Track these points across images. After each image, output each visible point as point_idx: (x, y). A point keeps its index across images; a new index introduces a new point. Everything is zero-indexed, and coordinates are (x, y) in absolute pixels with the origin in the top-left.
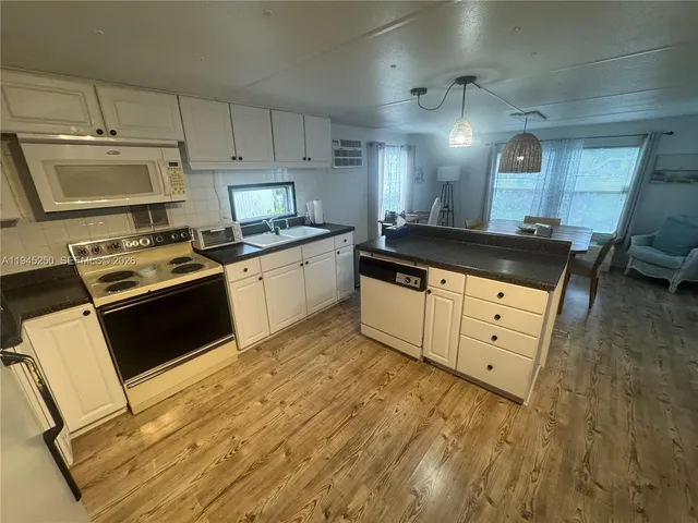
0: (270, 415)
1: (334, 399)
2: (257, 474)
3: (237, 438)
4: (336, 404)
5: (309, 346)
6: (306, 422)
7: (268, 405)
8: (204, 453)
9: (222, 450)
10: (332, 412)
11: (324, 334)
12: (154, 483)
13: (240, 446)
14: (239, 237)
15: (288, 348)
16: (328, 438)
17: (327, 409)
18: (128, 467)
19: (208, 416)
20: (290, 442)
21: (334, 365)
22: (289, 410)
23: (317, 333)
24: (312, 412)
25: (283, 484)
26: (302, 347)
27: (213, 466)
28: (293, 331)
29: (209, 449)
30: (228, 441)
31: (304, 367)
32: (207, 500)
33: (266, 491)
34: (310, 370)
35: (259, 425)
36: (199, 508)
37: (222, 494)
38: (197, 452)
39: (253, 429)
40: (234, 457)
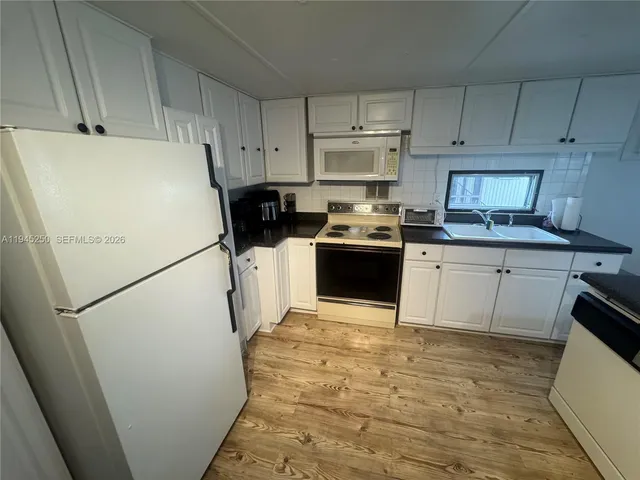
0: (379, 388)
1: (442, 433)
2: (335, 417)
3: (347, 381)
4: (439, 438)
5: (465, 363)
6: (399, 423)
7: (384, 380)
8: (325, 372)
9: (333, 381)
10: (430, 442)
11: (497, 364)
12: (296, 364)
13: (343, 389)
14: (439, 221)
15: (443, 349)
16: (403, 457)
17: (427, 434)
18: (295, 344)
19: (345, 352)
20: (373, 423)
21: (475, 402)
22: (394, 399)
23: (488, 357)
24: (411, 421)
25: (341, 444)
26: (457, 358)
27: (322, 384)
28: (462, 337)
29: (329, 372)
30: (342, 378)
31: (443, 378)
32: (304, 400)
33: (329, 435)
34: (446, 385)
35: (366, 388)
36: (297, 400)
37: (311, 405)
38: (322, 368)
39: (360, 386)
40: (333, 392)
